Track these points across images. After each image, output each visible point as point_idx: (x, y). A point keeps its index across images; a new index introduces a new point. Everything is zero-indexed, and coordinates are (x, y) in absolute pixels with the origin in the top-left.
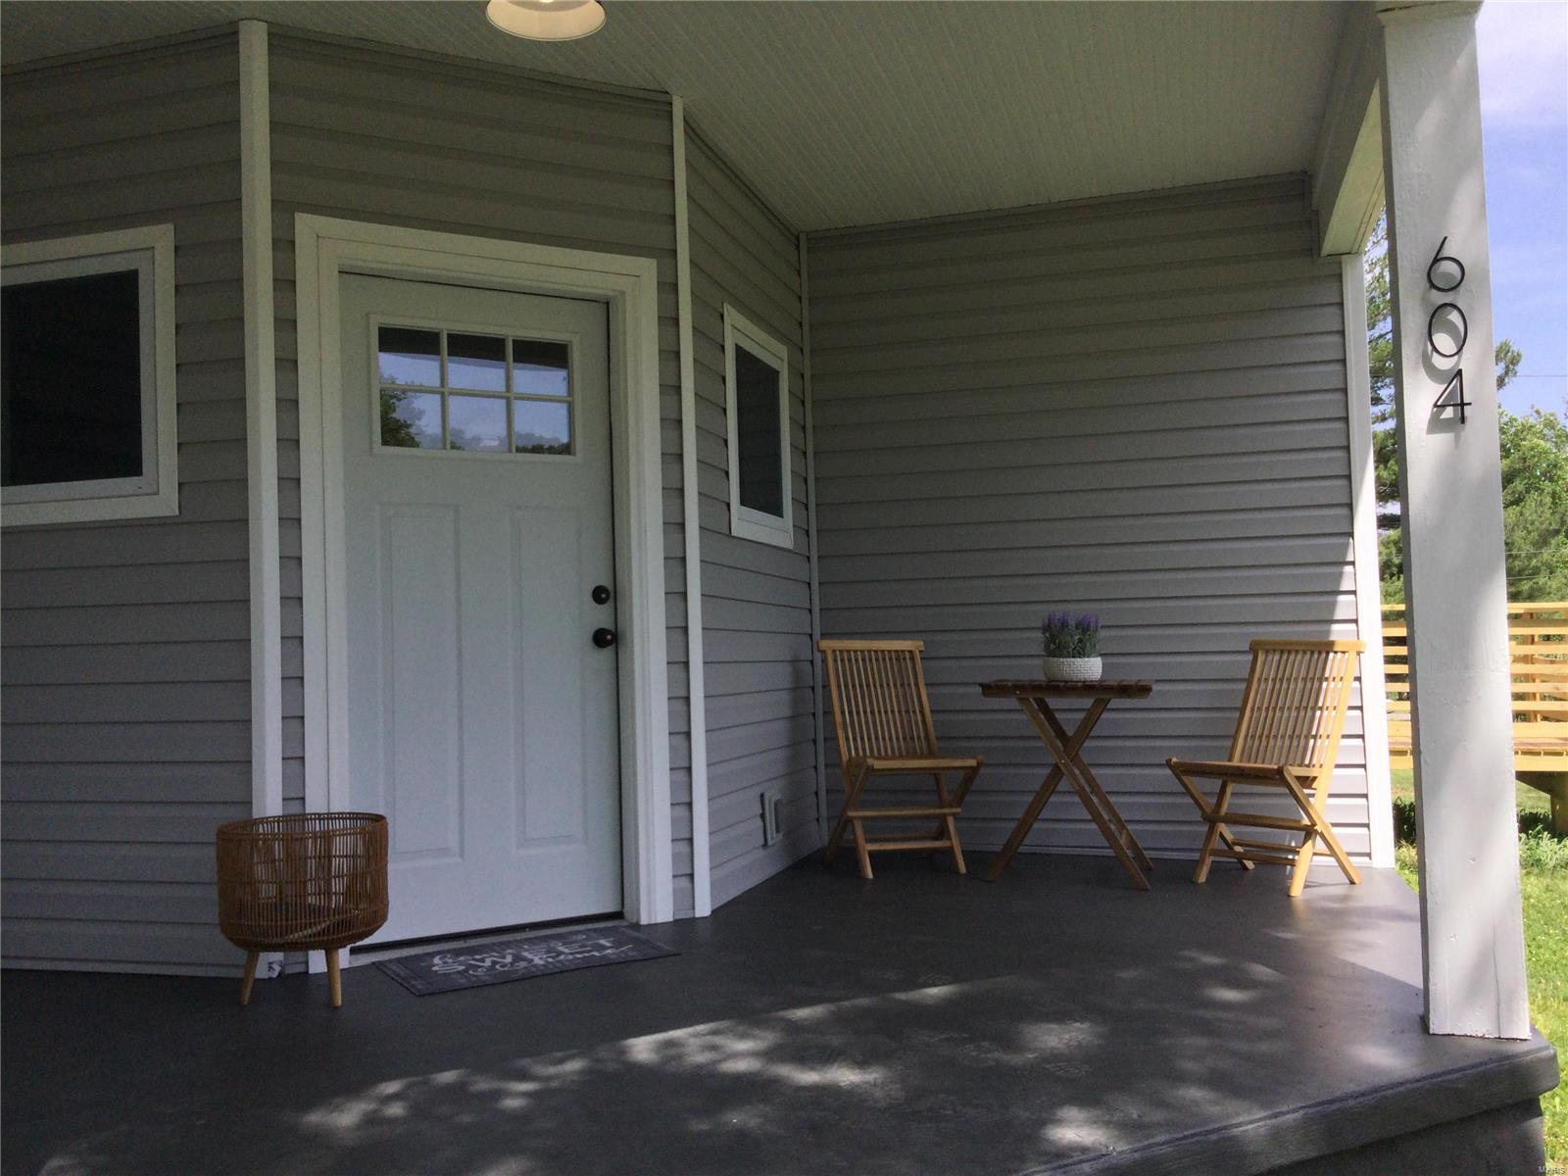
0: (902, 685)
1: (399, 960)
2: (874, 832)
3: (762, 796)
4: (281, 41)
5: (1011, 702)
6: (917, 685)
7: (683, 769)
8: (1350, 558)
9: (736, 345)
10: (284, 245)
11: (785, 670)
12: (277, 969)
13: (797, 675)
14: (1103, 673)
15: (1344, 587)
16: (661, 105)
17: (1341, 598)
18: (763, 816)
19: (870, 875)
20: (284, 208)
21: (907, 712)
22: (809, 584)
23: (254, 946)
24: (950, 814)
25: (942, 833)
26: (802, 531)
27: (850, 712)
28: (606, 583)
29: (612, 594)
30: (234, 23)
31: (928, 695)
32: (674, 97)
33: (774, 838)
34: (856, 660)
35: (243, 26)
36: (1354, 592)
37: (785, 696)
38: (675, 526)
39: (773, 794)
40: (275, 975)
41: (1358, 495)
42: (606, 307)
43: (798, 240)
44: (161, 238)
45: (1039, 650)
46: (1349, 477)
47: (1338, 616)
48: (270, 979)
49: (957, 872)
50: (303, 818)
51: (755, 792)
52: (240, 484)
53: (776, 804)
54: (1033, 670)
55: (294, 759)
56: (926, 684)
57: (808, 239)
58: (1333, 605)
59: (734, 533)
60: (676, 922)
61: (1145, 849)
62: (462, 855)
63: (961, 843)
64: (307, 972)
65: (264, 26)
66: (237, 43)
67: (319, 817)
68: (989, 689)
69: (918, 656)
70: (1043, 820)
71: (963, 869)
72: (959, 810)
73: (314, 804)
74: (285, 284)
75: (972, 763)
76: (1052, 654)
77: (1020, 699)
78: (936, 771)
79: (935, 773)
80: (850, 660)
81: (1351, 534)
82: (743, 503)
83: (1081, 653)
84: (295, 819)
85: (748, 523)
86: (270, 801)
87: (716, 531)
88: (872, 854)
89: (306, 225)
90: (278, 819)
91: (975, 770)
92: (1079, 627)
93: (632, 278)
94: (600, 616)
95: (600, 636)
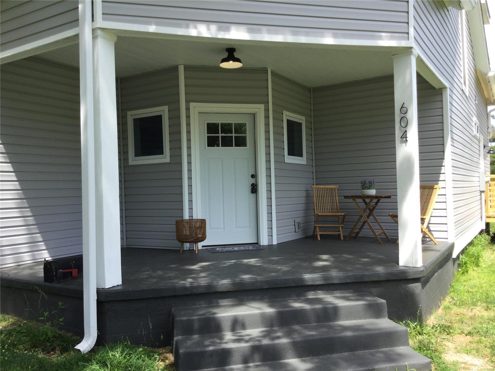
0: (332, 196)
1: (211, 248)
2: (321, 230)
3: (295, 221)
4: (187, 68)
5: (351, 200)
6: (335, 196)
7: (270, 213)
8: (443, 165)
9: (287, 119)
10: (188, 109)
12: (188, 248)
13: (307, 194)
14: (376, 193)
15: (442, 172)
16: (265, 71)
17: (441, 175)
18: (295, 225)
19: (319, 239)
20: (188, 102)
21: (332, 203)
22: (313, 172)
23: (182, 242)
24: (340, 226)
25: (339, 231)
26: (310, 160)
27: (318, 203)
28: (254, 174)
29: (255, 176)
30: (178, 65)
31: (338, 198)
32: (268, 69)
33: (298, 230)
34: (321, 190)
35: (179, 66)
36: (444, 173)
37: (304, 199)
38: (269, 161)
39: (298, 221)
40: (188, 249)
41: (445, 149)
42: (254, 115)
43: (310, 90)
44: (166, 108)
45: (360, 188)
46: (443, 144)
47: (440, 179)
48: (187, 250)
49: (340, 239)
50: (193, 220)
51: (293, 220)
52: (180, 156)
53: (298, 223)
55: (191, 209)
56: (338, 196)
57: (313, 89)
58: (439, 177)
59: (285, 162)
60: (268, 245)
61: (389, 236)
62: (224, 229)
63: (343, 234)
64: (194, 249)
65: (183, 65)
66: (178, 69)
67: (195, 220)
68: (346, 197)
69: (336, 189)
70: (363, 229)
71: (342, 238)
72: (343, 225)
73: (195, 217)
74: (188, 117)
75: (343, 214)
76: (363, 189)
77: (353, 199)
78: (339, 216)
80: (319, 190)
81: (444, 159)
82: (289, 155)
83: (369, 188)
84: (191, 220)
85: (290, 160)
86: (186, 217)
87: (279, 160)
88: (320, 235)
89: (192, 105)
90: (188, 220)
91: (344, 216)
92: (370, 182)
93: (259, 109)
94: (253, 181)
95: (252, 185)
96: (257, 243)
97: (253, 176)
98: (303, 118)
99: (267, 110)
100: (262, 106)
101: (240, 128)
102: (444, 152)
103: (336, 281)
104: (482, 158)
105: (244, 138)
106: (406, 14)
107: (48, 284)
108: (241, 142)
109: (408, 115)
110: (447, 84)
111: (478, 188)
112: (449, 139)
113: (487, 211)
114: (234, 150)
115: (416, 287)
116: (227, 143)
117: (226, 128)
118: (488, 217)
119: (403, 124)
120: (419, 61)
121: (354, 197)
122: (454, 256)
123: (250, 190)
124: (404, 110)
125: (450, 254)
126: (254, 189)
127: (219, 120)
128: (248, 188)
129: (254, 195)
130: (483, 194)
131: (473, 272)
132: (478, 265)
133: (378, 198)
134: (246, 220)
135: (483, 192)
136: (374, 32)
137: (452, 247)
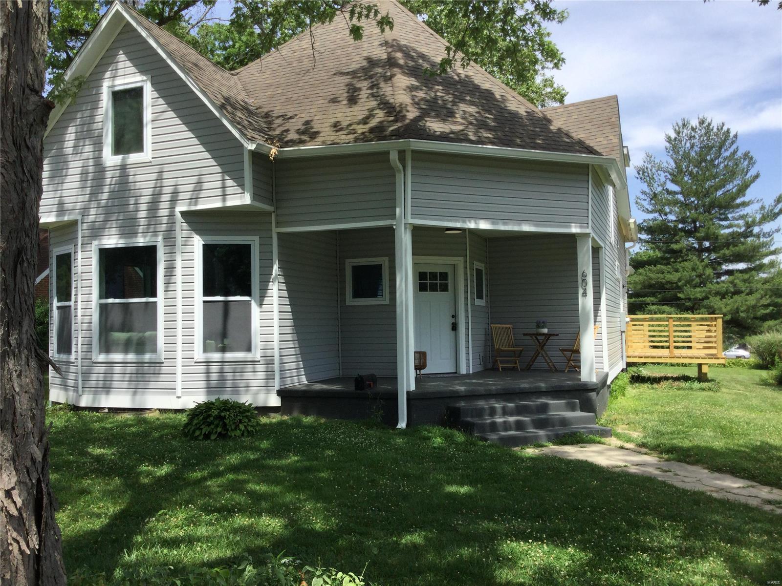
0: (508, 333)
2: (502, 362)
3: (480, 355)
5: (528, 337)
6: (511, 333)
7: (468, 348)
8: (600, 309)
9: (476, 268)
11: (484, 331)
13: (486, 332)
14: (548, 332)
15: (598, 315)
17: (598, 317)
18: (480, 359)
19: (501, 370)
21: (509, 339)
22: (488, 313)
24: (517, 360)
25: (516, 364)
26: (487, 302)
27: (497, 339)
28: (454, 314)
29: (455, 316)
31: (513, 336)
33: (482, 363)
34: (498, 329)
36: (601, 316)
37: (483, 336)
38: (467, 304)
39: (482, 355)
41: (601, 296)
42: (455, 266)
43: (486, 240)
45: (535, 327)
47: (597, 321)
51: (478, 354)
54: (534, 331)
56: (513, 333)
57: (488, 239)
59: (476, 304)
60: (467, 374)
68: (524, 334)
69: (511, 328)
71: (519, 370)
72: (519, 359)
75: (522, 349)
76: (537, 328)
77: (531, 337)
79: (514, 351)
81: (600, 304)
82: (477, 298)
83: (543, 328)
85: (478, 302)
87: (473, 305)
91: (521, 351)
92: (543, 322)
93: (459, 261)
94: (453, 320)
95: (453, 324)
96: (456, 373)
97: (453, 316)
98: (483, 265)
99: (465, 262)
100: (462, 259)
101: (444, 276)
102: (600, 299)
103: (544, 390)
104: (621, 299)
105: (446, 285)
106: (587, 211)
107: (359, 391)
108: (444, 288)
109: (587, 278)
110: (602, 245)
111: (619, 329)
112: (605, 288)
113: (627, 351)
114: (439, 294)
115: (593, 395)
116: (434, 288)
117: (433, 275)
118: (628, 357)
119: (584, 284)
120: (593, 239)
121: (531, 335)
122: (608, 383)
123: (451, 328)
124: (584, 276)
125: (606, 381)
126: (454, 327)
127: (428, 270)
128: (449, 327)
129: (454, 332)
130: (623, 334)
131: (620, 399)
132: (624, 395)
133: (548, 336)
134: (448, 352)
135: (624, 332)
136: (567, 224)
137: (607, 375)
